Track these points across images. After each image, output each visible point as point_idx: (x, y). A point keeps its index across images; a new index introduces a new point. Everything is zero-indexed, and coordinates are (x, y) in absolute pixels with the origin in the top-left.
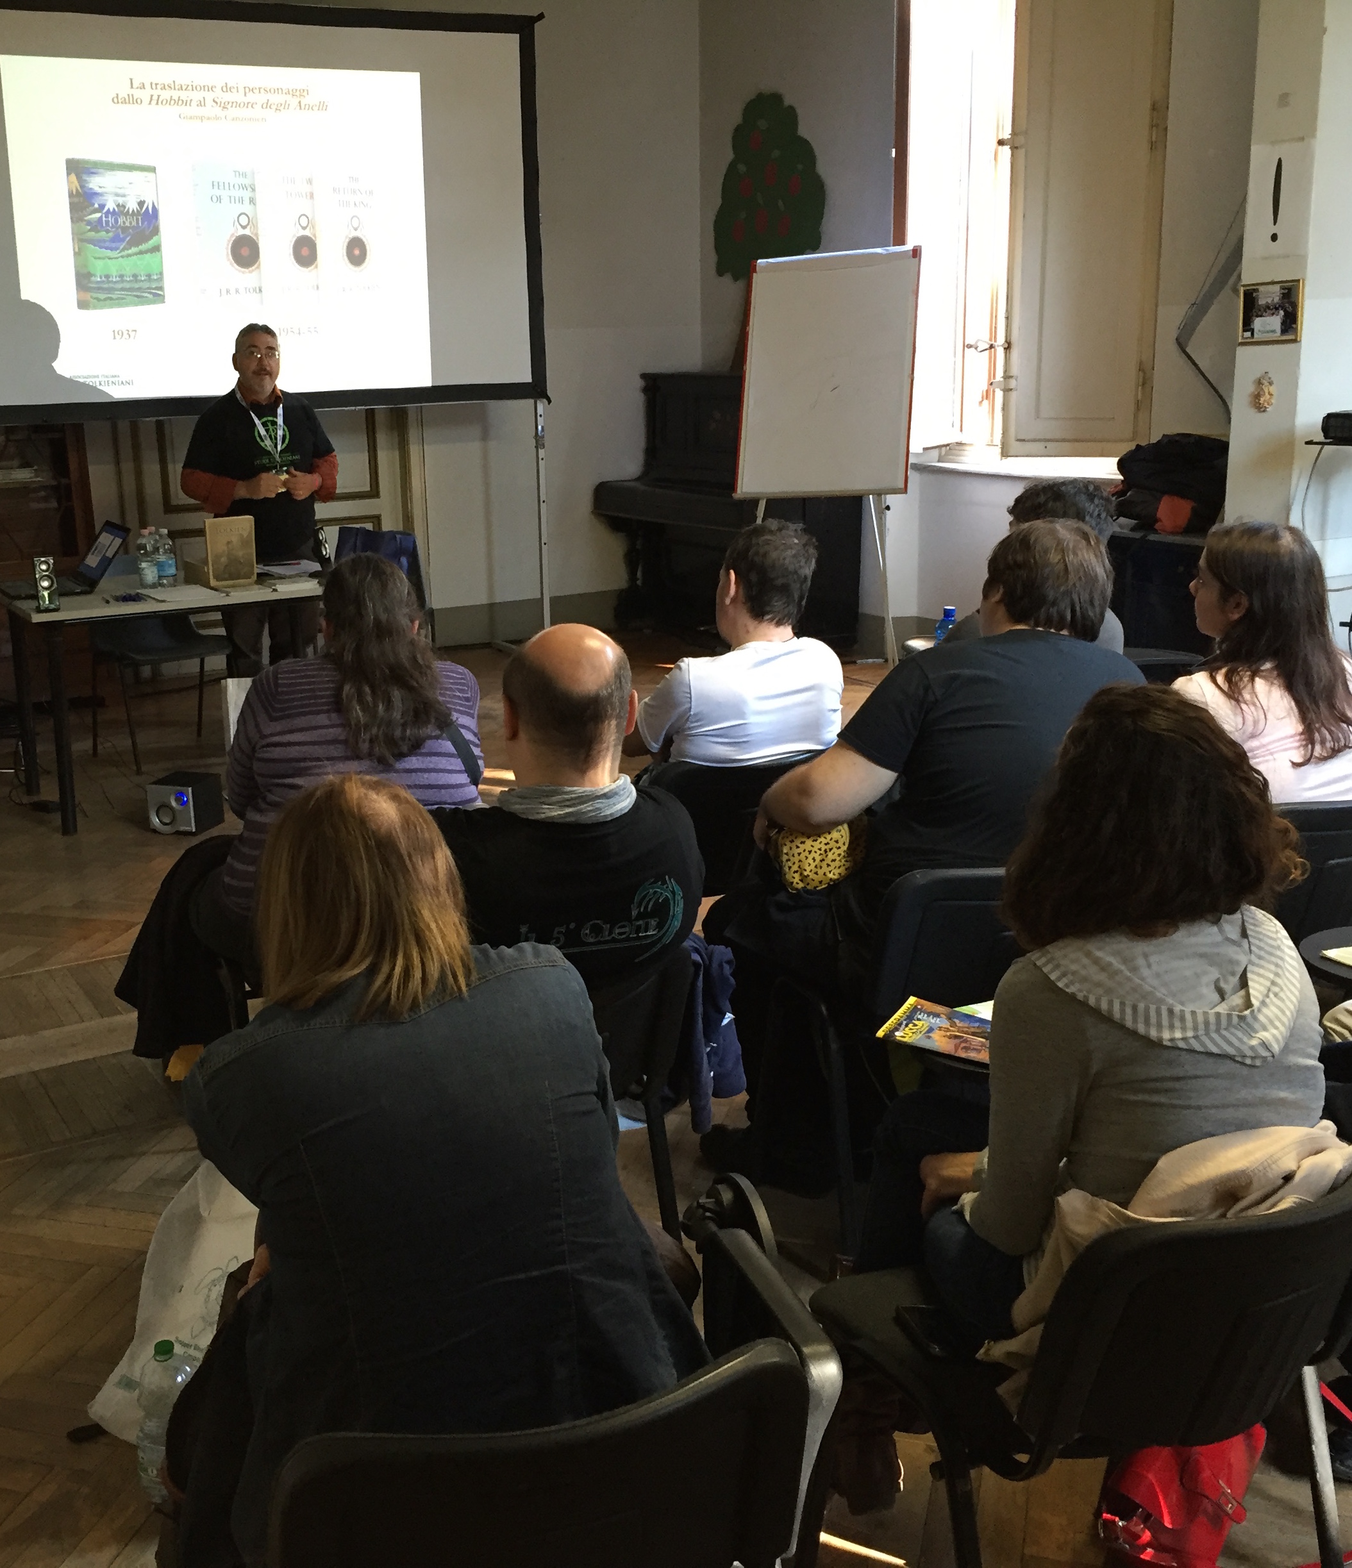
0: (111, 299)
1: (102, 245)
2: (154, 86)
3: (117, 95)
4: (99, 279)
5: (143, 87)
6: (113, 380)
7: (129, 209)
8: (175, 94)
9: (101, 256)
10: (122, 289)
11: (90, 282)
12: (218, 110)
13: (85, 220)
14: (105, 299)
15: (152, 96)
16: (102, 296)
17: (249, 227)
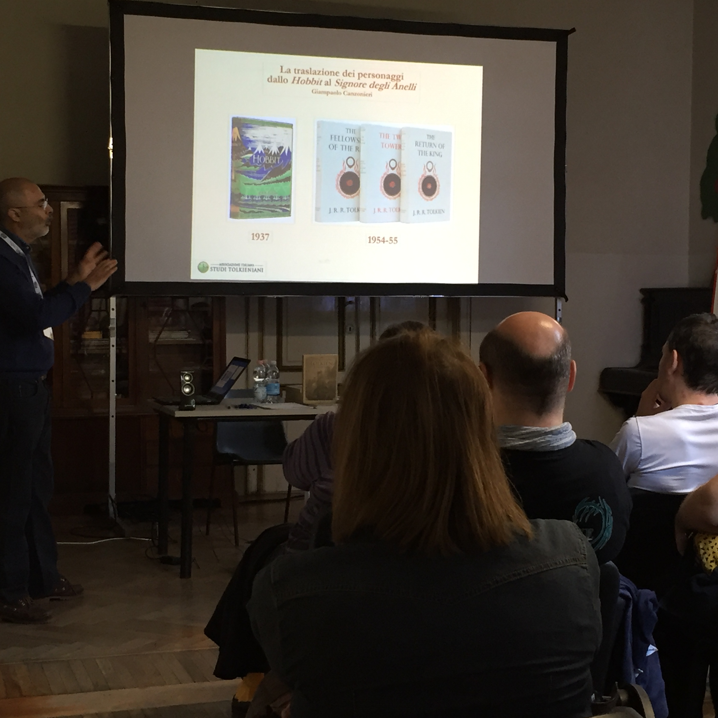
0: (253, 212)
1: (251, 175)
2: (297, 72)
3: (271, 76)
4: (246, 198)
5: (289, 71)
6: (249, 267)
7: (271, 152)
8: (311, 77)
9: (249, 182)
10: (261, 206)
11: (240, 200)
12: (339, 89)
13: (241, 159)
14: (250, 212)
15: (295, 78)
16: (248, 210)
17: (354, 167)
